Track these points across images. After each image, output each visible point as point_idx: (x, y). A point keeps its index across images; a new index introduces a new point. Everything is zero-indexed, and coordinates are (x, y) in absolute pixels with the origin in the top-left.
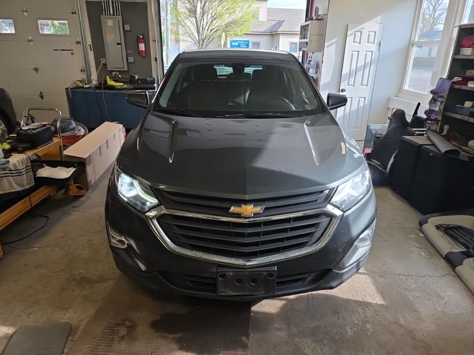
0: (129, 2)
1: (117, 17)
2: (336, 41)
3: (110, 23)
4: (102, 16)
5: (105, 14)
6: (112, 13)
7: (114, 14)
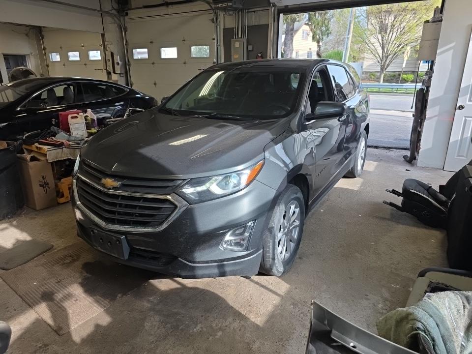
0: (255, 25)
1: (241, 39)
2: (454, 46)
3: (237, 45)
4: (232, 40)
5: (236, 38)
6: (240, 36)
7: (241, 37)
